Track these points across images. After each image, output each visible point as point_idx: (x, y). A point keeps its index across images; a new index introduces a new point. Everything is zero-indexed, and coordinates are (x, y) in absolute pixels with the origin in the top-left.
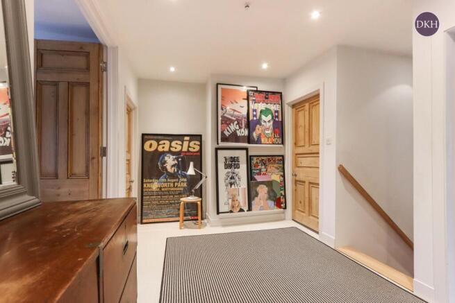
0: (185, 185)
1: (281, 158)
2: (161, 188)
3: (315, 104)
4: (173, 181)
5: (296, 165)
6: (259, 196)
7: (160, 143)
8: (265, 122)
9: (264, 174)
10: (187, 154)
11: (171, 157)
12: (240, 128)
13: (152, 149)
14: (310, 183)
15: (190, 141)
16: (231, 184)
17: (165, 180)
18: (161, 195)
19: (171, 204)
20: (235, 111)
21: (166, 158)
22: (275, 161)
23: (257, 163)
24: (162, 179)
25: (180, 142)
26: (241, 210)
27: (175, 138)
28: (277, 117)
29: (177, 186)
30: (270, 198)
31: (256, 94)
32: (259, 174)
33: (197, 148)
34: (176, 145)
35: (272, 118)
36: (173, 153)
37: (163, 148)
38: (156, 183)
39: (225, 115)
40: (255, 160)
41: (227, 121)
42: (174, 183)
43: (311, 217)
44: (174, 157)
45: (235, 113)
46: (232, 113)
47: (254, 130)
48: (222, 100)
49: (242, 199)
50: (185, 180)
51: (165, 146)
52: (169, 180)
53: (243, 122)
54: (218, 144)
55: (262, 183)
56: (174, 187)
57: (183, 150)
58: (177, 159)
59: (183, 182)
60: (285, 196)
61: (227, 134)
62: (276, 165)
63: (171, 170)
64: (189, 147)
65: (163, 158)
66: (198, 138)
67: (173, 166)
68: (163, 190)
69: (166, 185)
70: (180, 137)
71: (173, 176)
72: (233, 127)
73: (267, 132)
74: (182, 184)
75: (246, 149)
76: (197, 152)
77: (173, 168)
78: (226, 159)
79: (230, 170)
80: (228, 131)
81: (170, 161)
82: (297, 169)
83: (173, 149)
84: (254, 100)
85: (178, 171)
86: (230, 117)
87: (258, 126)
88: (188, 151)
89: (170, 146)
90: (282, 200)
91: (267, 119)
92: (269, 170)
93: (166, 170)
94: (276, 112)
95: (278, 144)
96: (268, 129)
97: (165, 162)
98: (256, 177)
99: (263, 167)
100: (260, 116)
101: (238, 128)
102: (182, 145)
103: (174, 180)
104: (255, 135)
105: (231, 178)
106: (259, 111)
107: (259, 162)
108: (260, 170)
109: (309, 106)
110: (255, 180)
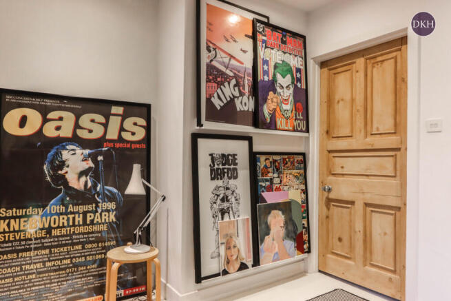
0: (112, 217)
1: (300, 158)
2: (49, 230)
3: (379, 59)
4: (82, 208)
5: (329, 170)
6: (271, 232)
7: (50, 116)
8: (282, 87)
9: (278, 189)
10: (118, 145)
11: (79, 151)
12: (241, 94)
13: (28, 131)
14: (367, 205)
15: (124, 117)
16: (223, 212)
17: (63, 209)
18: (50, 247)
19: (76, 266)
20: (232, 57)
21: (65, 155)
22: (293, 163)
23: (266, 167)
24: (54, 206)
25: (100, 118)
26: (243, 267)
27: (90, 106)
28: (299, 80)
29: (92, 222)
30: (288, 235)
31: (268, 30)
32: (270, 189)
33: (140, 134)
34: (91, 126)
35: (293, 83)
36: (83, 143)
37: (58, 128)
38: (37, 218)
39: (214, 63)
40: (262, 162)
41: (217, 77)
42: (85, 214)
43: (368, 268)
44: (87, 152)
45: (233, 62)
46: (226, 60)
47: (265, 100)
48: (209, 29)
49: (243, 243)
50: (112, 206)
51: (62, 124)
52: (71, 208)
53: (246, 82)
54: (199, 124)
55: (276, 206)
56: (85, 223)
57: (108, 137)
58: (93, 157)
59: (108, 211)
60: (308, 230)
61: (218, 104)
62: (295, 172)
63: (77, 183)
64: (122, 129)
65: (58, 154)
66: (143, 110)
67: (82, 174)
68: (54, 233)
69: (63, 220)
70: (101, 106)
71: (82, 197)
72: (229, 90)
73: (285, 107)
74: (105, 217)
75: (249, 139)
76: (139, 142)
77: (83, 179)
78: (213, 160)
79: (220, 183)
80: (219, 97)
81: (75, 162)
82: (331, 178)
83: (83, 134)
84: (264, 42)
85: (95, 186)
86: (223, 68)
87: (271, 93)
88: (120, 139)
89: (77, 126)
90: (305, 237)
91: (284, 81)
92: (285, 180)
93: (66, 183)
94: (298, 70)
95: (301, 131)
96: (286, 101)
97: (63, 164)
98: (266, 195)
99: (276, 175)
100: (274, 75)
101: (237, 93)
102: (106, 125)
103: (86, 208)
104: (266, 110)
105: (223, 200)
106: (273, 64)
107: (268, 165)
108: (271, 180)
109: (366, 63)
110: (264, 201)
